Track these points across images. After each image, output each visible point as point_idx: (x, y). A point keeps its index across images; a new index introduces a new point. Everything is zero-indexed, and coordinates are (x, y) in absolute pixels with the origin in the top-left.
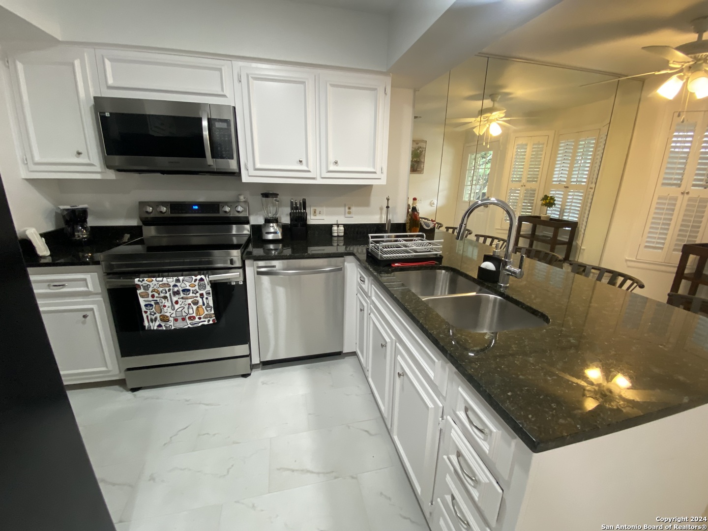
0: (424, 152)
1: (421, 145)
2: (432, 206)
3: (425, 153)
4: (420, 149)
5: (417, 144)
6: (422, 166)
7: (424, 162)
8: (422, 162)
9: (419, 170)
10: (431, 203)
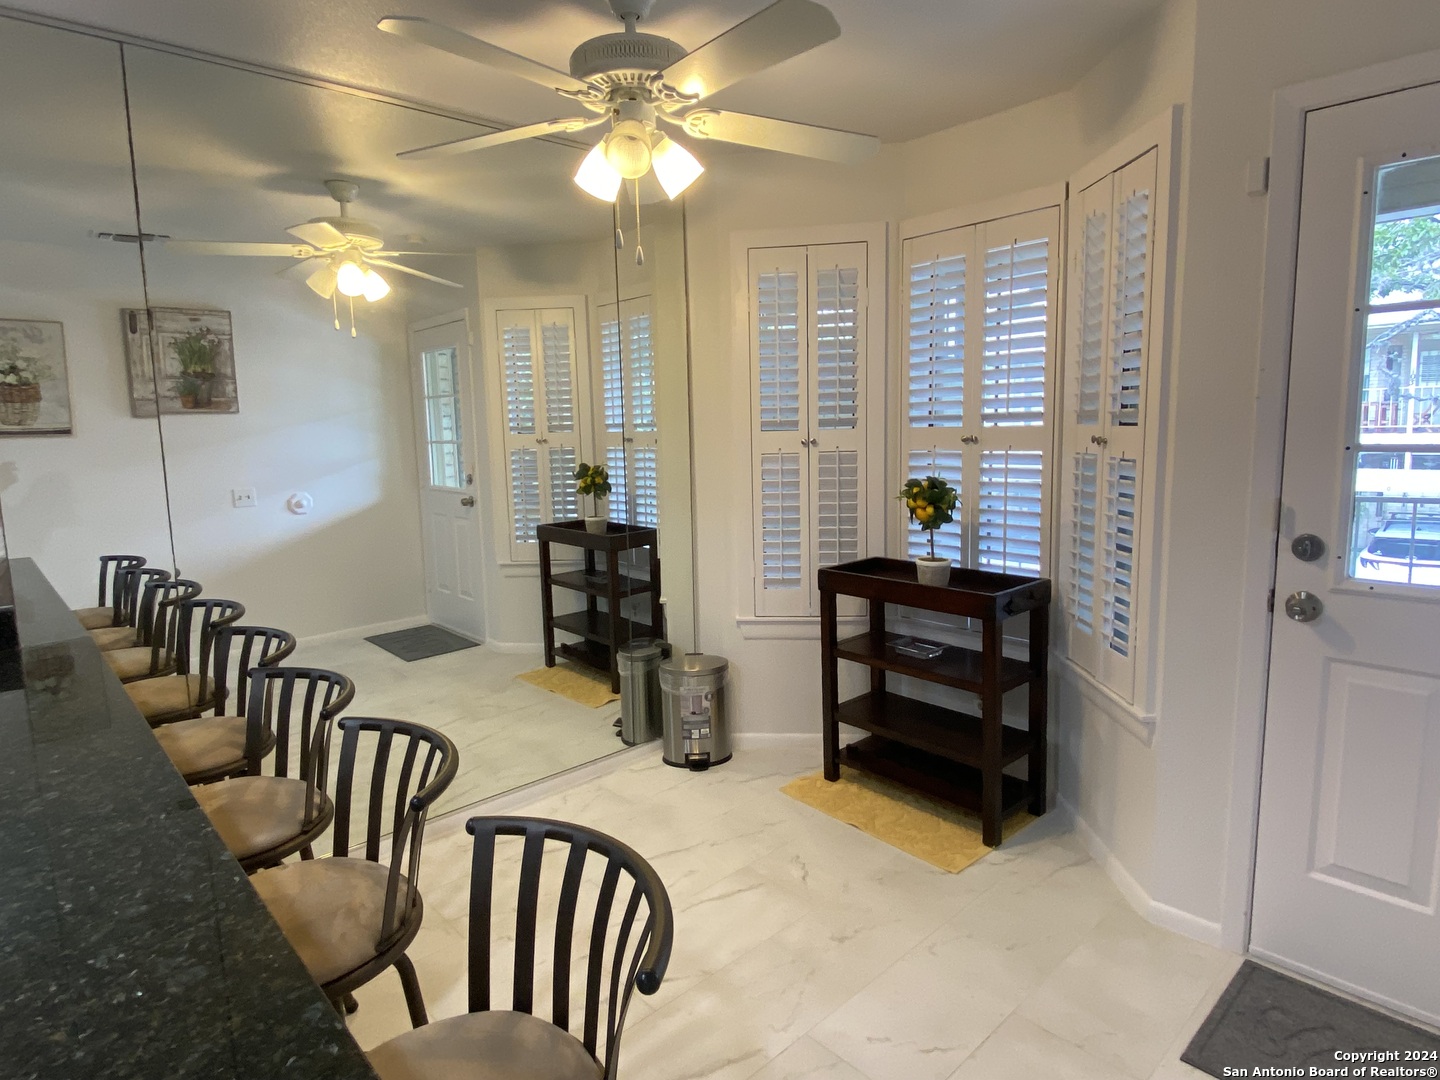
0: (226, 346)
1: (207, 321)
2: (295, 513)
3: (231, 349)
4: (210, 337)
5: (192, 320)
6: (229, 388)
7: (233, 378)
8: (225, 376)
9: (217, 403)
10: (289, 502)
